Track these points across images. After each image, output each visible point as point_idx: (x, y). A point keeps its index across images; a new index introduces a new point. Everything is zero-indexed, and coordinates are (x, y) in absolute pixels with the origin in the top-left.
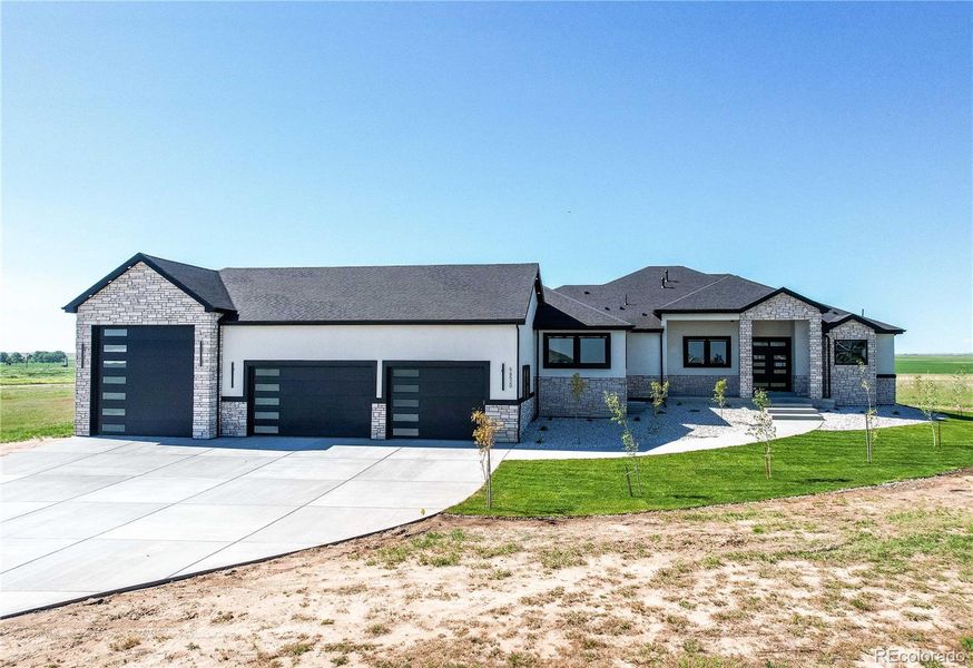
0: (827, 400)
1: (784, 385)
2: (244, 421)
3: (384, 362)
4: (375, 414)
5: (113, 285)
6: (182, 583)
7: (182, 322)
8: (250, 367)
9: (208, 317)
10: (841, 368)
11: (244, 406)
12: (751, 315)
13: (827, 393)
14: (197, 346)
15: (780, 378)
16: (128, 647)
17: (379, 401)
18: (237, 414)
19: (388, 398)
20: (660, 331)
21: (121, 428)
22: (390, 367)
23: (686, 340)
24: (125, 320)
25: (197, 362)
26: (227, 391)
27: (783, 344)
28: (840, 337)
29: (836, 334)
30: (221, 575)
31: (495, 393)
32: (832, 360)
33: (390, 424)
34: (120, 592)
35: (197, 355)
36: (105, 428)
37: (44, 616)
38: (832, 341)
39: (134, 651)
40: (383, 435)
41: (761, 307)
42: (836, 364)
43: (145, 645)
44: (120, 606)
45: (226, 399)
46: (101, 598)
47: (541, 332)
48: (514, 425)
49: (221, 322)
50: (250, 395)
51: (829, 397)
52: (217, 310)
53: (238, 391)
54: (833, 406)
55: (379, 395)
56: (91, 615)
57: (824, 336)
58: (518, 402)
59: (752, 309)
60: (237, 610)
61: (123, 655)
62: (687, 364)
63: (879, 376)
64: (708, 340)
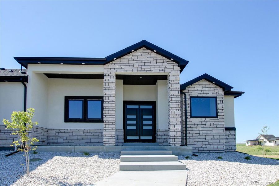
0: (185, 147)
1: (151, 138)
10: (195, 120)
12: (114, 67)
13: (185, 142)
15: (148, 133)
23: (67, 99)
27: (150, 107)
28: (194, 94)
29: (191, 92)
32: (189, 114)
38: (188, 98)
42: (191, 117)
51: (186, 145)
54: (191, 153)
57: (182, 93)
62: (67, 119)
64: (85, 100)
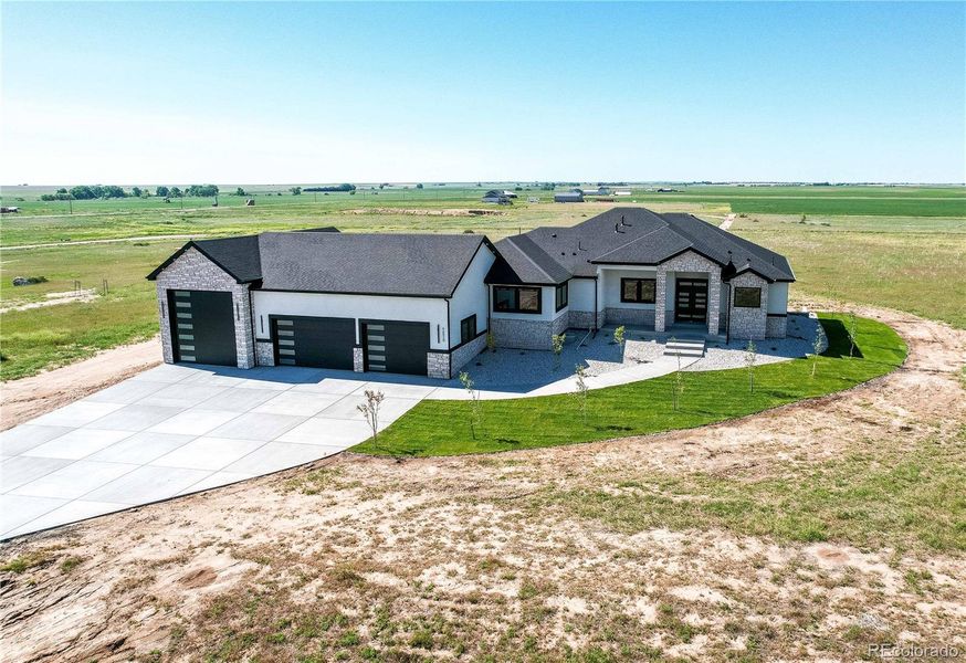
2: (272, 356)
3: (360, 320)
4: (356, 355)
5: (177, 261)
6: (177, 500)
7: (224, 289)
8: (273, 319)
9: (239, 287)
10: (739, 310)
11: (271, 345)
12: (664, 266)
13: (724, 329)
14: (235, 307)
16: (138, 539)
17: (357, 346)
18: (267, 351)
19: (364, 344)
20: (595, 278)
21: (193, 359)
22: (364, 323)
23: (623, 280)
24: (186, 286)
25: (236, 317)
26: (259, 335)
28: (740, 285)
29: (737, 282)
30: (198, 496)
31: (434, 345)
32: (732, 303)
33: (366, 362)
34: (146, 505)
35: (235, 312)
36: (183, 358)
37: (110, 517)
38: (733, 288)
39: (140, 541)
40: (361, 369)
41: (674, 261)
42: (735, 306)
43: (146, 538)
44: (144, 514)
45: (259, 340)
46: (137, 508)
47: (491, 286)
48: (446, 367)
49: (250, 289)
50: (274, 338)
52: (246, 282)
53: (266, 335)
55: (358, 343)
56: (129, 519)
57: (724, 285)
58: (450, 351)
59: (667, 262)
60: (194, 519)
61: (134, 543)
62: (624, 300)
63: (769, 315)
64: (640, 282)
